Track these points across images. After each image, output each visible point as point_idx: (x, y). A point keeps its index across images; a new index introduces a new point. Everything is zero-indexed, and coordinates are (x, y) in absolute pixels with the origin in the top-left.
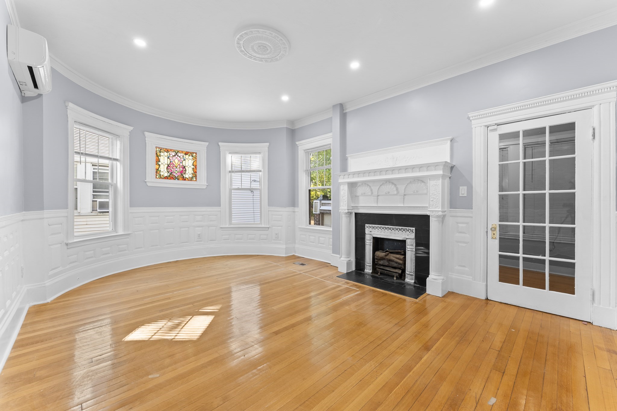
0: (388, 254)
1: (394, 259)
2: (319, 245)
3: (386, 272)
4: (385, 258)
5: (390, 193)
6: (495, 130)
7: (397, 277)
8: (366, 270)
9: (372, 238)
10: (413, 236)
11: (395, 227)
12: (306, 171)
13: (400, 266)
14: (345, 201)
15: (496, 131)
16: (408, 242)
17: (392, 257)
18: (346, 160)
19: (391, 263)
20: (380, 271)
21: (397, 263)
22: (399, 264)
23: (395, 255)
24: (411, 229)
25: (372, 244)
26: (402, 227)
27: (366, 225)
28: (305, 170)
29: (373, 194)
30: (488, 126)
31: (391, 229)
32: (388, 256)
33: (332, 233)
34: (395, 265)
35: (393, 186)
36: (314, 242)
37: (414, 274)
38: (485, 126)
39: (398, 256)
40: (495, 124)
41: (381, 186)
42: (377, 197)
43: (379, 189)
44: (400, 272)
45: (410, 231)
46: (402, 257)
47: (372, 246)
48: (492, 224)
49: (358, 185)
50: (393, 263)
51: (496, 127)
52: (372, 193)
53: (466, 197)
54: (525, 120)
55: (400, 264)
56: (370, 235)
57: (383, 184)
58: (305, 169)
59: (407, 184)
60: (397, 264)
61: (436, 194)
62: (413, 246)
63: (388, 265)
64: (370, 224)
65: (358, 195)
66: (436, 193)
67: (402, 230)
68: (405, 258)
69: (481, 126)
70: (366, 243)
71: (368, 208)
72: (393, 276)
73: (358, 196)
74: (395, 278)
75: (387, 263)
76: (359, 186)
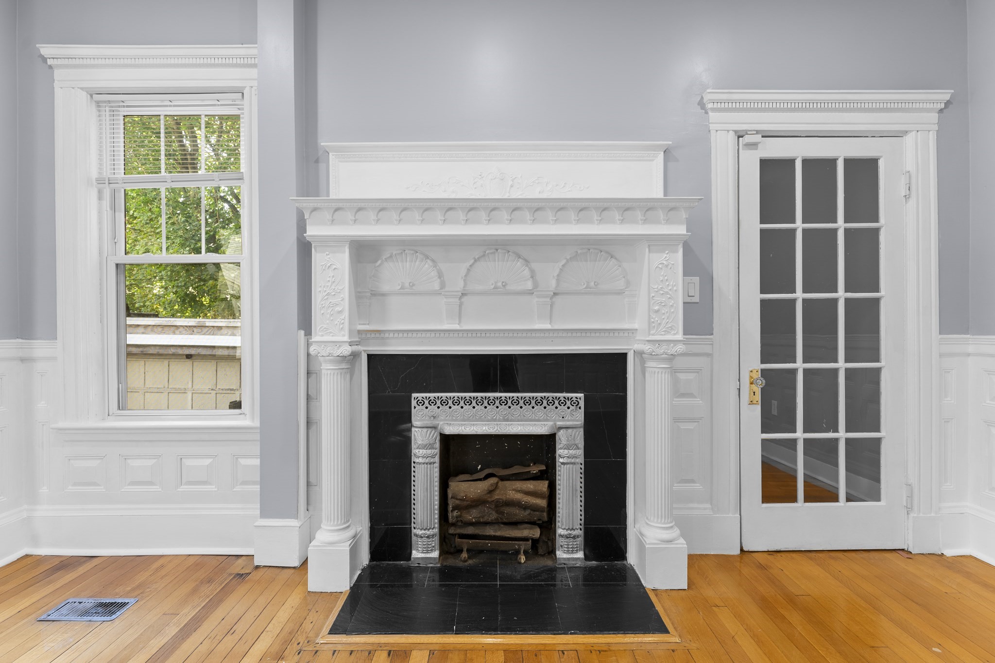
0: (496, 487)
1: (518, 496)
2: (184, 488)
3: (489, 543)
4: (490, 500)
5: (508, 287)
6: (753, 146)
7: (526, 553)
8: (415, 554)
9: (438, 438)
10: (577, 417)
11: (520, 395)
12: (100, 181)
13: (536, 516)
14: (340, 312)
15: (757, 149)
16: (562, 438)
17: (513, 491)
18: (317, 161)
19: (507, 510)
20: (466, 543)
21: (525, 507)
22: (534, 511)
23: (519, 485)
24: (574, 399)
25: (437, 459)
26: (543, 395)
27: (414, 395)
28: (97, 180)
29: (447, 289)
30: (741, 134)
31: (509, 402)
32: (498, 492)
33: (258, 437)
34: (523, 514)
35: (520, 263)
36: (151, 483)
37: (581, 533)
38: (736, 132)
39: (530, 485)
40: (755, 132)
41: (475, 261)
42: (460, 298)
43: (469, 270)
44: (536, 533)
45: (568, 403)
46: (543, 486)
47: (437, 465)
48: (751, 369)
49: (386, 255)
50: (515, 511)
51: (758, 138)
52: (443, 285)
53: (698, 303)
54: (806, 137)
55: (537, 511)
56: (430, 430)
57: (484, 256)
58: (94, 174)
59: (568, 261)
60: (528, 512)
61: (667, 293)
62: (578, 449)
63: (497, 519)
64: (430, 392)
65: (385, 288)
66: (666, 290)
67: (545, 402)
68: (552, 487)
69: (728, 131)
70: (413, 459)
71: (424, 335)
72: (517, 552)
73: (383, 295)
74: (523, 559)
75: (494, 513)
76: (391, 257)
